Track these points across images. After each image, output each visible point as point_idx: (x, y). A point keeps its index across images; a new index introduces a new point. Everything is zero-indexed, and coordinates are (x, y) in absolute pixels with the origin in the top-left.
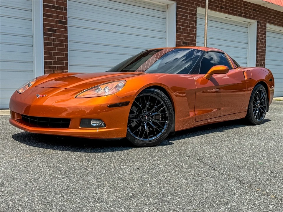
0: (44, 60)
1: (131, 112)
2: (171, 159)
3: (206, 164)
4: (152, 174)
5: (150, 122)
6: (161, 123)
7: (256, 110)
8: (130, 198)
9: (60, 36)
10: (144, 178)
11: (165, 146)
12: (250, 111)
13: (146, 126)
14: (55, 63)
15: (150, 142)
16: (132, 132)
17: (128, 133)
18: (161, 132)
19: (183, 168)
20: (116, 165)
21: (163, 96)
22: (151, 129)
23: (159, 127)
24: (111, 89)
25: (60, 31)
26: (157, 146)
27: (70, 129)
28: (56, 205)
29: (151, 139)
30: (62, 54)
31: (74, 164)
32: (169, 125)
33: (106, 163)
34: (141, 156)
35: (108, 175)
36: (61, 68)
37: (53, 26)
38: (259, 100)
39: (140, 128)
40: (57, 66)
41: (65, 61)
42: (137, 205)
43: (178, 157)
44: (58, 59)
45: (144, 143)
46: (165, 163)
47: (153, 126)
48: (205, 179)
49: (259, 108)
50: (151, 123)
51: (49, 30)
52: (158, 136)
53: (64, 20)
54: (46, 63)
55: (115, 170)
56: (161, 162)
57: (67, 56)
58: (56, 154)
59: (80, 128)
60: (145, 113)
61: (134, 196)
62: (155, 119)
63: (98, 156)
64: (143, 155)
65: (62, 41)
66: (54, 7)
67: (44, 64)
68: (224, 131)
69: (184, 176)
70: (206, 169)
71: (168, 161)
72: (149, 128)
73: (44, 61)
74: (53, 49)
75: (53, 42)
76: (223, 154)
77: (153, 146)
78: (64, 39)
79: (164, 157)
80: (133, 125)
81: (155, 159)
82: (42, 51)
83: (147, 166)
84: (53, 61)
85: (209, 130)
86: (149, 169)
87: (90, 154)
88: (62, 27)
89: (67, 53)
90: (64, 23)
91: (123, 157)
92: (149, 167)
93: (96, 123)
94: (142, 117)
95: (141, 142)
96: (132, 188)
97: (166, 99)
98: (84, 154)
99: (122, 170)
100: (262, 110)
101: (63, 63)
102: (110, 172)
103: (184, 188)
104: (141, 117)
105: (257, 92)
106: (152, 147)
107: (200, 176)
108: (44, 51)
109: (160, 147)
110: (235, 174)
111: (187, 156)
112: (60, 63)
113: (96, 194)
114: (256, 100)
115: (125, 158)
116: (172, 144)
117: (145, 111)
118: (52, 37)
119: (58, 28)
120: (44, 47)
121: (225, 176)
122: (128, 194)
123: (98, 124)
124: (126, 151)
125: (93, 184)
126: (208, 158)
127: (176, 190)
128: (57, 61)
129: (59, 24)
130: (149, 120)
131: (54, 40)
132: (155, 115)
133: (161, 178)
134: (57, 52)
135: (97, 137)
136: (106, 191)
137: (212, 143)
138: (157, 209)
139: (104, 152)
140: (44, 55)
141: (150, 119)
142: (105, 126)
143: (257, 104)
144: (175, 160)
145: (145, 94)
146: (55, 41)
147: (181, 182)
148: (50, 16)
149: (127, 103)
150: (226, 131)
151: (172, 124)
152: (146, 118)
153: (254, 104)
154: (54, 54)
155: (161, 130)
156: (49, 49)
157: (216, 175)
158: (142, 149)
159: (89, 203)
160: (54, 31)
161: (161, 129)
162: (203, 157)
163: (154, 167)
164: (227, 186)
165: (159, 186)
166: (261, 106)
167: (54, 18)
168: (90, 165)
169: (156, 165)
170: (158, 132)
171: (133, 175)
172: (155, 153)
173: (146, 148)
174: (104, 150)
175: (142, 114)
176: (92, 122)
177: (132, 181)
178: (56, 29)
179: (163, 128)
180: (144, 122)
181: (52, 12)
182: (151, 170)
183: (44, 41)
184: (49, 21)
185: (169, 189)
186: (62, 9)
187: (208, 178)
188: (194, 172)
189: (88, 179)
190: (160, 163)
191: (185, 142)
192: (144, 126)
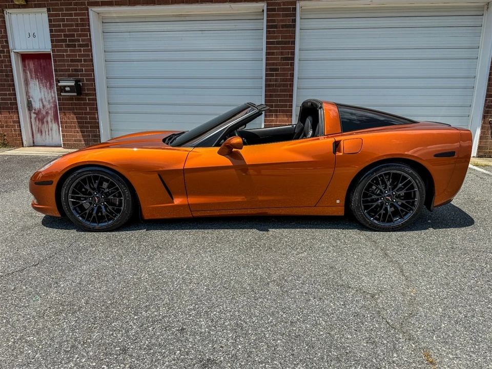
9: (284, 75)
14: (277, 106)
25: (284, 69)
30: (285, 96)
36: (283, 111)
37: (276, 64)
40: (278, 109)
41: (288, 103)
44: (281, 101)
51: (271, 70)
53: (290, 56)
57: (292, 98)
65: (286, 80)
66: (278, 43)
74: (274, 91)
75: (275, 83)
78: (289, 77)
84: (274, 104)
88: (287, 64)
89: (293, 94)
90: (289, 59)
101: (286, 106)
108: (265, 94)
112: (282, 106)
118: (275, 77)
119: (282, 65)
120: (265, 89)
128: (278, 103)
129: (283, 61)
131: (276, 80)
134: (279, 93)
148: (273, 54)
154: (276, 96)
156: (270, 91)
160: (277, 70)
167: (278, 55)
178: (280, 67)
181: (275, 48)
183: (266, 82)
184: (272, 59)
186: (288, 43)
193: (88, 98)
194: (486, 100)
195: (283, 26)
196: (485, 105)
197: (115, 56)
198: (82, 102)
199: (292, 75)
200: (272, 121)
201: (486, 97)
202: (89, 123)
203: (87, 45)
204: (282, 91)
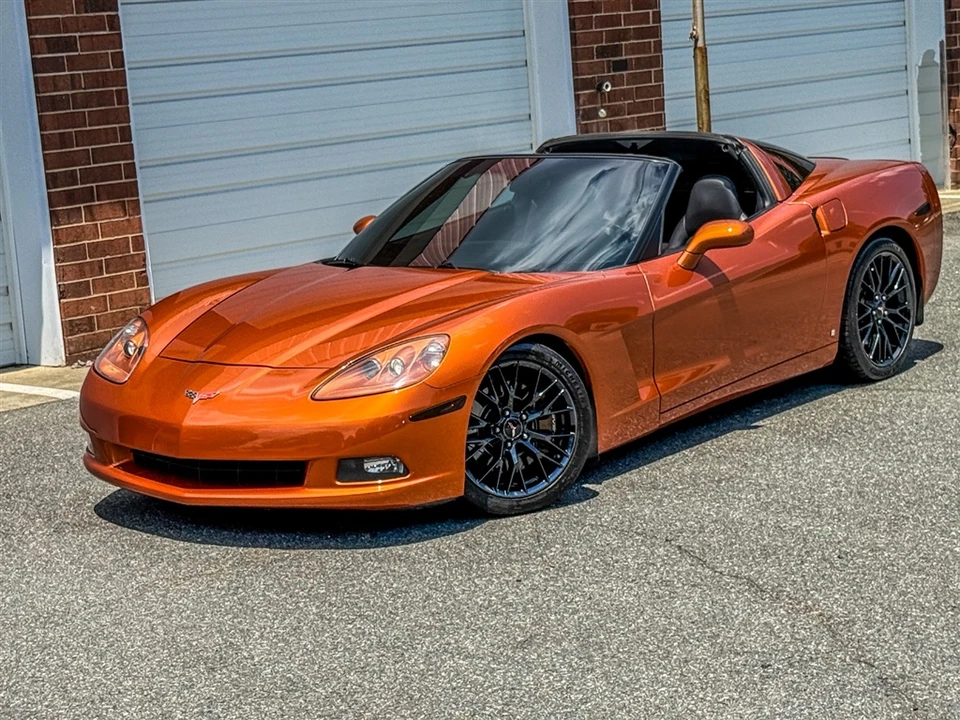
0: (46, 169)
1: (473, 422)
2: (597, 545)
3: (686, 551)
4: (554, 592)
5: (526, 440)
6: (557, 441)
7: (874, 331)
8: (522, 645)
9: (94, 61)
10: (540, 602)
11: (575, 507)
12: (847, 340)
13: (514, 456)
14: (87, 175)
15: (533, 500)
16: (477, 477)
17: (468, 483)
18: (560, 467)
19: (628, 568)
20: (460, 578)
21: (555, 360)
22: (528, 458)
23: (552, 452)
24: (408, 365)
25: (92, 42)
26: (553, 508)
27: (307, 489)
28: (382, 671)
29: (531, 491)
30: (110, 135)
31: (353, 585)
32: (580, 441)
33: (432, 573)
34: (516, 545)
35: (453, 604)
36: (110, 192)
37: (65, 25)
38: (881, 291)
39: (500, 463)
40: (94, 185)
41: (122, 162)
42: (539, 656)
43: (615, 540)
44: (98, 156)
45: (515, 504)
46: (583, 559)
47: (536, 451)
48: (678, 591)
49: (883, 321)
50: (528, 444)
51: (54, 45)
52: (551, 477)
54: (52, 181)
55: (464, 590)
56: (572, 559)
57: (131, 140)
58: (282, 560)
59: (338, 483)
60: (509, 416)
61: (529, 641)
62: (539, 431)
63: (401, 555)
64: (520, 543)
65: (104, 79)
67: (48, 188)
68: (761, 423)
69: (632, 588)
70: (685, 566)
71: (589, 553)
72: (524, 459)
73: (47, 174)
74: (73, 120)
75: (69, 92)
76: (737, 515)
77: (540, 510)
78: (112, 69)
79: (577, 544)
80: (476, 456)
81: (553, 549)
82: (35, 135)
83: (537, 572)
84: (77, 168)
85: (712, 422)
86: (546, 580)
87: (374, 553)
88: (100, 23)
89: (129, 127)
90: (103, 4)
91: (467, 552)
92: (545, 574)
93: (378, 466)
94: (501, 431)
95: (507, 504)
96: (519, 626)
97: (566, 367)
98: (359, 553)
99: (481, 589)
100: (895, 326)
101: (115, 172)
102: (455, 596)
103: (631, 615)
104: (498, 430)
105: (872, 266)
106: (539, 515)
107: (668, 584)
108: (42, 135)
109: (561, 510)
110: (752, 570)
111: (638, 534)
112: (105, 173)
113: (449, 644)
114: (868, 296)
115: (474, 555)
116: (596, 494)
117: (508, 413)
118: (67, 73)
119: (85, 28)
120: (40, 117)
121: (726, 579)
122: (515, 639)
123: (382, 468)
124: (468, 533)
125: (430, 627)
126: (694, 532)
127: (614, 621)
128: (93, 165)
129: (86, 12)
130: (522, 437)
131: (74, 82)
132: (538, 419)
133: (577, 599)
134: (88, 128)
135: (388, 504)
136: (466, 638)
137: (712, 482)
138: (580, 658)
139: (409, 542)
140: (43, 149)
141: (524, 432)
142: (407, 471)
143: (875, 309)
144: (607, 548)
145: (502, 365)
146: (77, 85)
147: (624, 604)
149: (460, 403)
150: (767, 422)
151: (588, 439)
152: (514, 431)
153: (862, 310)
155: (560, 460)
156: (59, 122)
157: (706, 578)
158: (513, 523)
159: (443, 661)
160: (70, 44)
161: (559, 456)
162: (681, 531)
163: (558, 574)
164: (726, 600)
165: (576, 617)
166: (893, 311)
168: (395, 585)
169: (562, 569)
170: (551, 468)
171: (511, 598)
172: (550, 531)
173: (523, 519)
174: (406, 536)
175: (501, 422)
176: (366, 466)
177: (515, 613)
178: (77, 35)
179: (563, 455)
180: (509, 444)
182: (552, 583)
183: (37, 91)
184: (46, 7)
185: (598, 621)
187: (686, 587)
188: (654, 575)
189: (412, 616)
190: (570, 561)
191: (632, 485)
192: (508, 456)
194: (577, 97)
196: (577, 111)
199: (119, 60)
200: (80, 234)
201: (576, 89)
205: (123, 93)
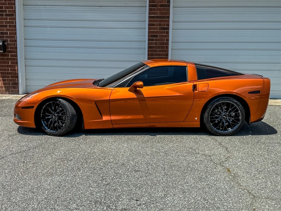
9: (162, 40)
25: (162, 36)
30: (163, 55)
37: (156, 32)
51: (152, 36)
53: (166, 27)
57: (168, 56)
65: (163, 44)
66: (157, 17)
74: (155, 51)
75: (155, 46)
78: (165, 42)
88: (164, 32)
89: (168, 53)
90: (166, 29)
108: (148, 53)
118: (155, 42)
119: (160, 33)
120: (148, 50)
129: (161, 30)
131: (156, 44)
134: (158, 53)
148: (153, 25)
154: (156, 54)
156: (152, 51)
160: (156, 36)
167: (157, 26)
178: (158, 34)
181: (155, 21)
183: (148, 45)
184: (152, 29)
186: (165, 17)
193: (11, 55)
195: (161, 6)
197: (32, 23)
198: (5, 57)
199: (168, 40)
202: (10, 73)
203: (12, 15)
204: (161, 51)
205: (167, 47)
